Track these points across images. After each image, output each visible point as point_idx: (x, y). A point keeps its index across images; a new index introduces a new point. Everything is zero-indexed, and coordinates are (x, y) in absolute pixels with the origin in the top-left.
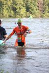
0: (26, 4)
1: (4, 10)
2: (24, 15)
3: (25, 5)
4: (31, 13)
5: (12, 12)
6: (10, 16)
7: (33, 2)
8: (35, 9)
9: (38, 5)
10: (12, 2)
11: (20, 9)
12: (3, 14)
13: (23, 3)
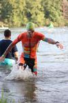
0: (45, 8)
1: (15, 17)
2: (42, 23)
3: (43, 9)
4: (52, 20)
5: (25, 19)
7: (55, 4)
8: (57, 14)
9: (61, 8)
10: (25, 4)
11: (36, 15)
12: (13, 22)
13: (40, 6)
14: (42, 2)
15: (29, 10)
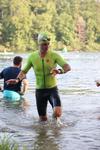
0: (56, 29)
3: (54, 30)
4: (65, 43)
5: (32, 42)
6: (29, 50)
7: (68, 24)
8: (71, 36)
9: (76, 29)
10: (31, 24)
12: (16, 46)
13: (50, 26)
14: (52, 22)
15: (36, 31)
